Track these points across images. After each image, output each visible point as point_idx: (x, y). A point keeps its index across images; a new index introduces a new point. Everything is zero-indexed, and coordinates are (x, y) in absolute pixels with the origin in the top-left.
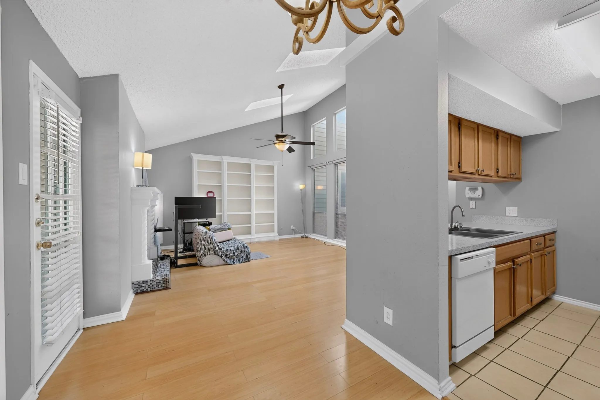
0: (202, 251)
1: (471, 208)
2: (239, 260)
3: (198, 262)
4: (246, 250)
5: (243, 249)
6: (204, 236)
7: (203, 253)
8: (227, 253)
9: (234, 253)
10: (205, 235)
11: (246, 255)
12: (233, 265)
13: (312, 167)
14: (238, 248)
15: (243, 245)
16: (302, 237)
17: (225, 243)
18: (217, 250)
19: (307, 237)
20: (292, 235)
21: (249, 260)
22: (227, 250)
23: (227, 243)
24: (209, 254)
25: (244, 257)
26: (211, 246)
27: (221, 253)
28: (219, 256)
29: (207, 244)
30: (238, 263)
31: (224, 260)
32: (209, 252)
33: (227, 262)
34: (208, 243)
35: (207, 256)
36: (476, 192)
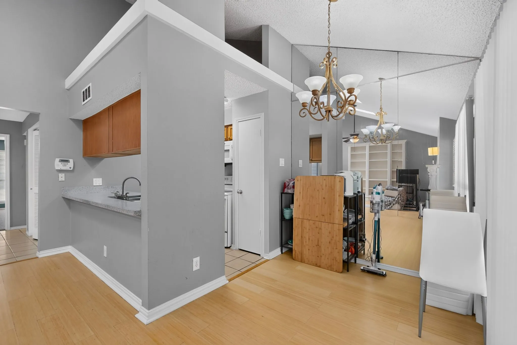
1: (59, 180)
36: (67, 164)
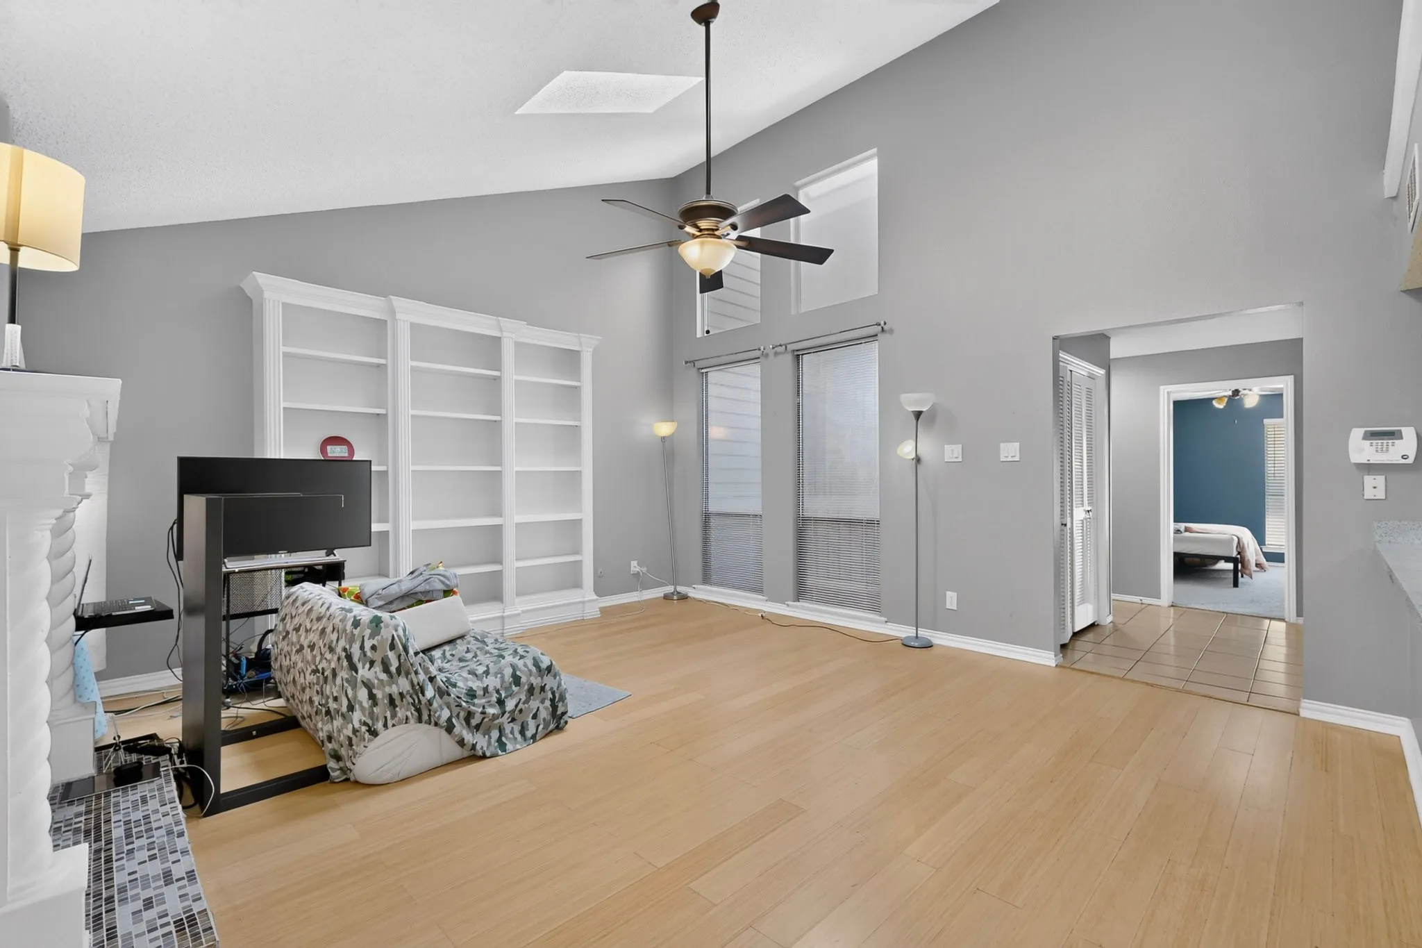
0: (357, 716)
1: (1366, 497)
2: (522, 732)
3: (332, 764)
4: (550, 682)
5: (536, 681)
6: (366, 639)
7: (365, 724)
8: (474, 705)
9: (501, 702)
10: (372, 636)
11: (548, 703)
12: (503, 760)
13: (698, 364)
14: (517, 680)
15: (536, 663)
16: (667, 597)
17: (437, 654)
18: (430, 703)
19: (684, 597)
20: (635, 593)
21: (562, 721)
22: (471, 694)
23: (448, 654)
24: (390, 723)
25: (544, 714)
26: (403, 684)
27: (446, 714)
28: (436, 724)
29: (384, 676)
30: (518, 746)
31: (461, 743)
32: (394, 715)
33: (474, 747)
34: (386, 669)
35: (384, 735)
36: (1390, 444)
